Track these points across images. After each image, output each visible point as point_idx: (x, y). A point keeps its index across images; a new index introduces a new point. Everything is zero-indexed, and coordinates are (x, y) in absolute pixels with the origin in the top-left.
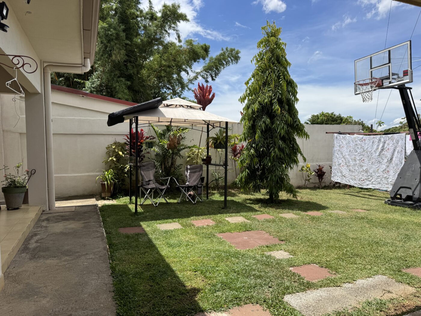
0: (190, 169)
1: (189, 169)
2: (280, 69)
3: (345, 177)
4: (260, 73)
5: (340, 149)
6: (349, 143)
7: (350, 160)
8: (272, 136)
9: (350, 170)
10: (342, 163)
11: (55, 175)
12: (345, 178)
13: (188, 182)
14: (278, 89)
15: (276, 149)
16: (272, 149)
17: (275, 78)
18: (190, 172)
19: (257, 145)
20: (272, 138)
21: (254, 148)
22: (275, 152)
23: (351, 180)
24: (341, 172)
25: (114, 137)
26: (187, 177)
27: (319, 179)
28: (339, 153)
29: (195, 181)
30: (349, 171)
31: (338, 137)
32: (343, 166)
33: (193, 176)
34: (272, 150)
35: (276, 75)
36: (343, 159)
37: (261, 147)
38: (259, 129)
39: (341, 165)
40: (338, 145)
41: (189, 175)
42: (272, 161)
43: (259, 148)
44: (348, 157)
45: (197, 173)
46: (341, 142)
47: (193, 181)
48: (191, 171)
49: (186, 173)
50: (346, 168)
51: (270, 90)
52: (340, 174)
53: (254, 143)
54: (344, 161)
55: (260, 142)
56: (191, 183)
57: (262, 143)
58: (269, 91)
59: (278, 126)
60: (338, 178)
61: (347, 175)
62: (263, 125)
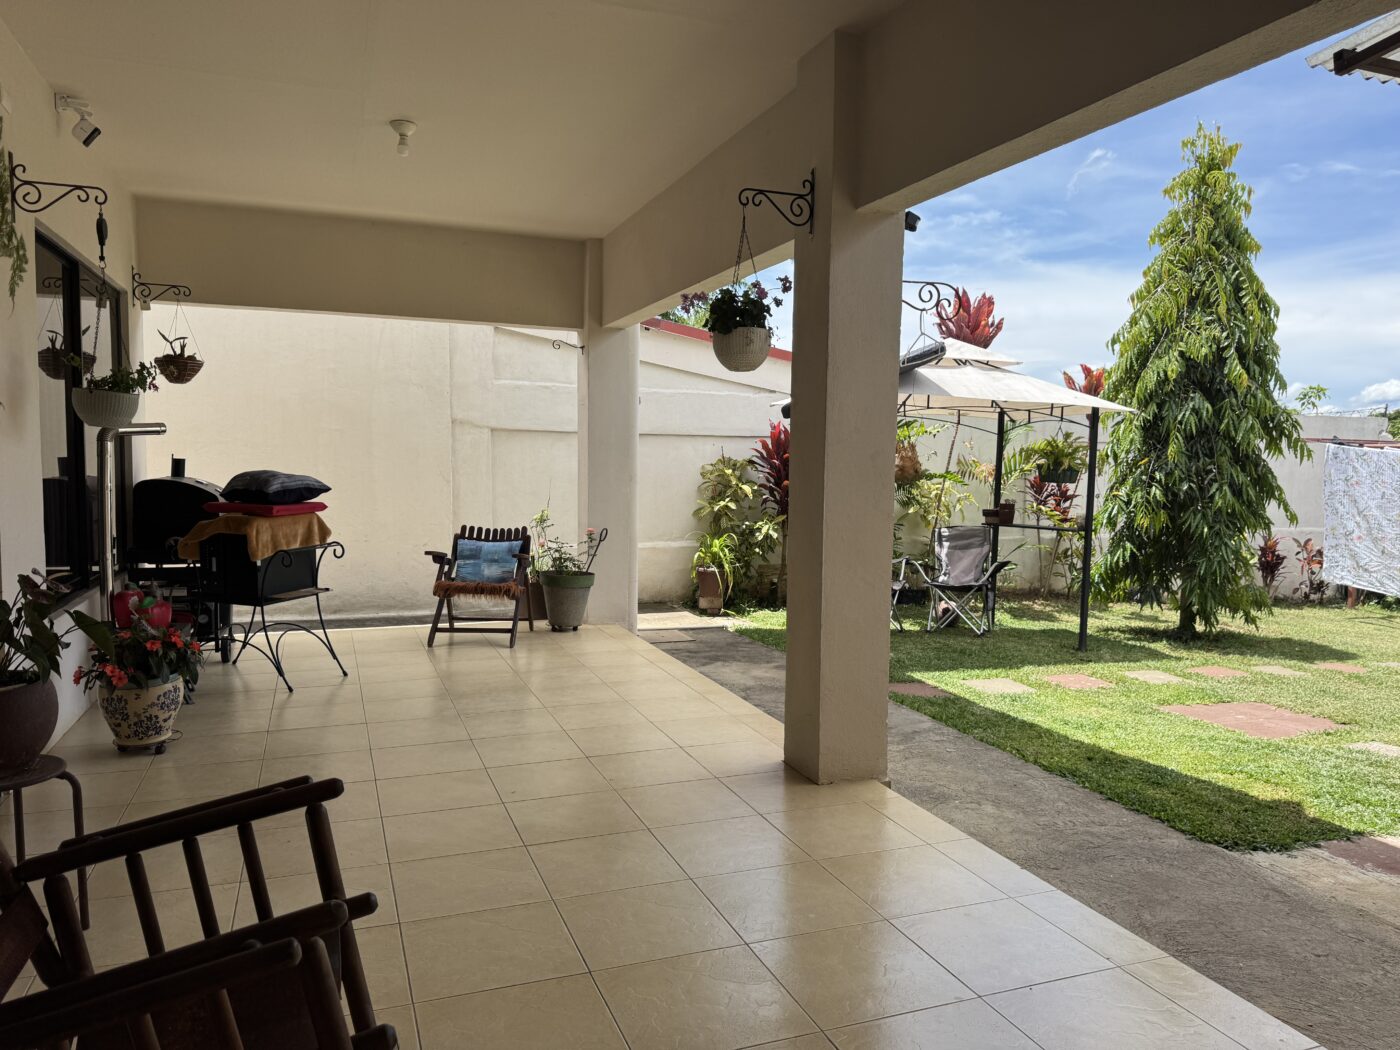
0: (949, 538)
1: (945, 537)
2: (1239, 263)
3: (1366, 570)
4: (1180, 273)
5: (1347, 489)
6: (1379, 471)
7: (1385, 523)
8: (1211, 449)
9: (1383, 552)
10: (1357, 531)
11: (640, 545)
12: (1366, 575)
13: (945, 574)
14: (1236, 318)
15: (1226, 488)
16: (1216, 486)
17: (1225, 288)
18: (949, 548)
19: (1169, 475)
20: (1211, 456)
21: (1160, 482)
22: (1224, 497)
23: (1386, 581)
24: (1354, 556)
25: (719, 443)
26: (940, 560)
27: (1265, 578)
28: (1345, 501)
29: (966, 572)
30: (1380, 554)
31: (1342, 455)
32: (1359, 538)
33: (961, 559)
34: (1217, 490)
35: (1228, 279)
36: (1358, 518)
37: (1181, 480)
38: (1179, 431)
39: (1354, 535)
40: (1343, 477)
41: (947, 555)
42: (1211, 519)
43: (1174, 484)
44: (1376, 512)
45: (974, 551)
46: (1350, 469)
47: (963, 572)
48: (954, 544)
49: (937, 549)
50: (1371, 546)
51: (1212, 321)
52: (1349, 562)
53: (1160, 469)
54: (1364, 525)
55: (1176, 465)
56: (956, 576)
57: (1184, 469)
58: (1208, 323)
59: (1236, 423)
60: (1343, 574)
61: (1373, 566)
62: (1193, 420)
